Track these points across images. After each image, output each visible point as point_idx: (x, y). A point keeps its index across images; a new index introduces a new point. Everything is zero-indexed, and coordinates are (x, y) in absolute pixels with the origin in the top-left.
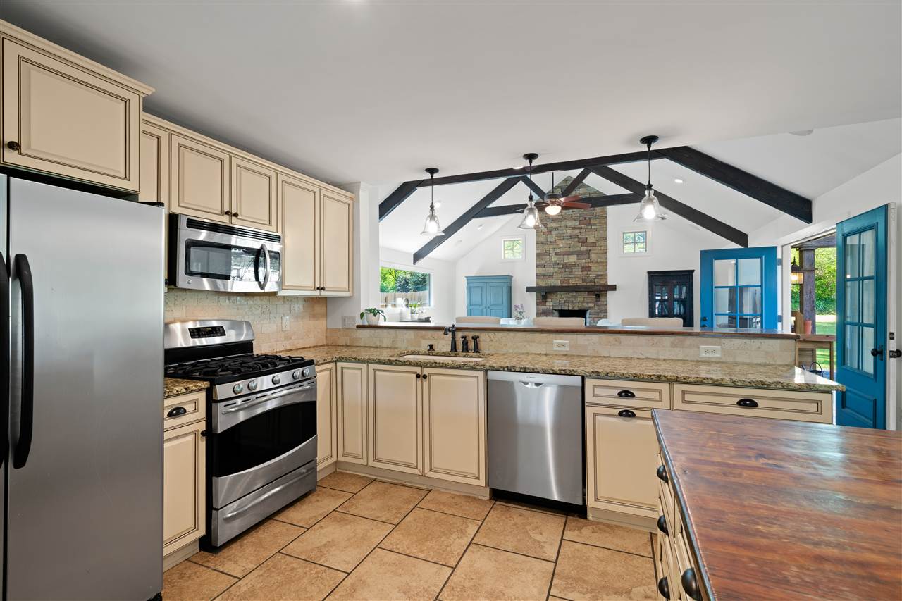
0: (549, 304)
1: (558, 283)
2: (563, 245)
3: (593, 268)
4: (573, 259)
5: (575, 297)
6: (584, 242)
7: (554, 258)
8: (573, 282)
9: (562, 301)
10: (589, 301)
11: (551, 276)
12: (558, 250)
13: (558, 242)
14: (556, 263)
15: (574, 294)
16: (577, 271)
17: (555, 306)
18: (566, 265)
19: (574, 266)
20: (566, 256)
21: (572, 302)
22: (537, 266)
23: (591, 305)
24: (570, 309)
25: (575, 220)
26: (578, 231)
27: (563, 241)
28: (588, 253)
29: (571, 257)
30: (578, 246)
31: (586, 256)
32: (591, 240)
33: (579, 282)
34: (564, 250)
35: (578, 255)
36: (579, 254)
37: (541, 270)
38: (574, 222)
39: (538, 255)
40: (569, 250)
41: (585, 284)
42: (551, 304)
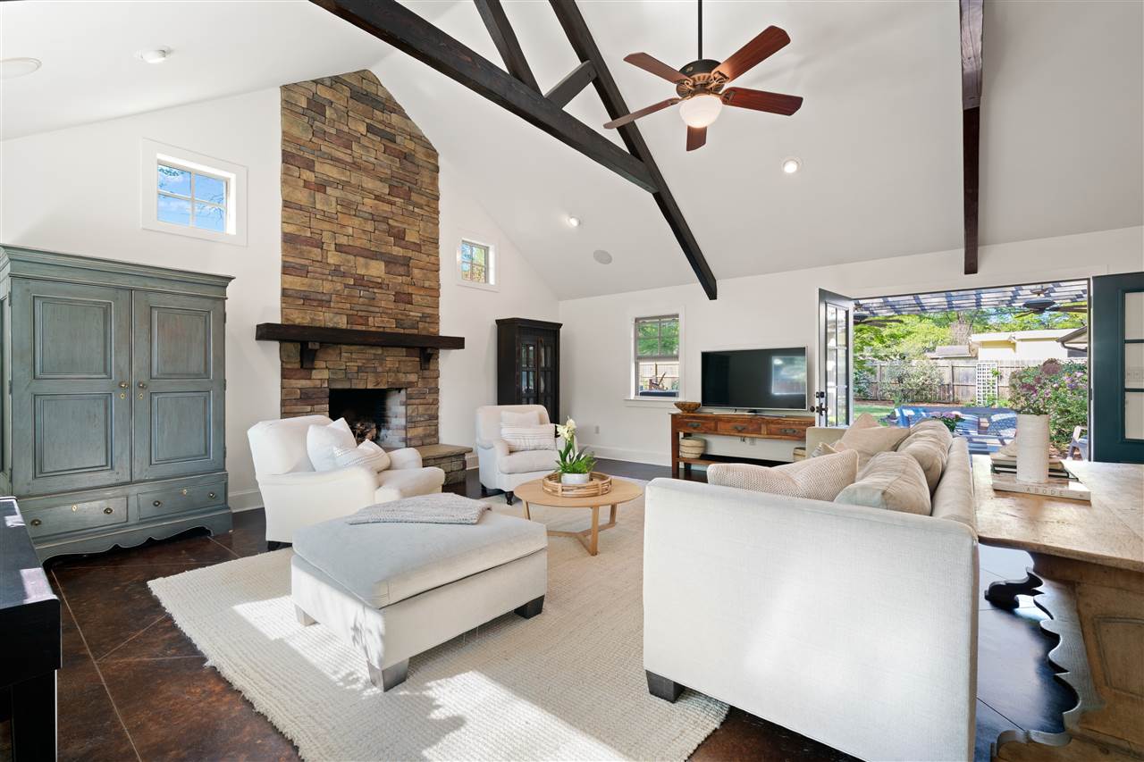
0: (321, 376)
1: (342, 323)
2: (354, 230)
3: (416, 298)
4: (377, 269)
5: (381, 360)
6: (399, 236)
7: (333, 258)
8: (375, 323)
9: (353, 366)
10: (409, 369)
11: (324, 303)
12: (343, 240)
13: (344, 220)
14: (336, 271)
15: (379, 351)
16: (385, 301)
17: (334, 380)
18: (360, 282)
19: (380, 285)
20: (361, 260)
21: (375, 372)
22: (287, 269)
23: (413, 378)
24: (370, 386)
25: (381, 180)
26: (387, 207)
27: (356, 221)
28: (406, 262)
29: (373, 263)
30: (387, 243)
31: (401, 270)
32: (412, 237)
33: (390, 326)
34: (358, 243)
35: (387, 263)
36: (390, 261)
37: (297, 283)
38: (378, 183)
39: (288, 239)
40: (368, 246)
41: (402, 331)
42: (326, 374)
